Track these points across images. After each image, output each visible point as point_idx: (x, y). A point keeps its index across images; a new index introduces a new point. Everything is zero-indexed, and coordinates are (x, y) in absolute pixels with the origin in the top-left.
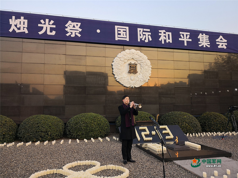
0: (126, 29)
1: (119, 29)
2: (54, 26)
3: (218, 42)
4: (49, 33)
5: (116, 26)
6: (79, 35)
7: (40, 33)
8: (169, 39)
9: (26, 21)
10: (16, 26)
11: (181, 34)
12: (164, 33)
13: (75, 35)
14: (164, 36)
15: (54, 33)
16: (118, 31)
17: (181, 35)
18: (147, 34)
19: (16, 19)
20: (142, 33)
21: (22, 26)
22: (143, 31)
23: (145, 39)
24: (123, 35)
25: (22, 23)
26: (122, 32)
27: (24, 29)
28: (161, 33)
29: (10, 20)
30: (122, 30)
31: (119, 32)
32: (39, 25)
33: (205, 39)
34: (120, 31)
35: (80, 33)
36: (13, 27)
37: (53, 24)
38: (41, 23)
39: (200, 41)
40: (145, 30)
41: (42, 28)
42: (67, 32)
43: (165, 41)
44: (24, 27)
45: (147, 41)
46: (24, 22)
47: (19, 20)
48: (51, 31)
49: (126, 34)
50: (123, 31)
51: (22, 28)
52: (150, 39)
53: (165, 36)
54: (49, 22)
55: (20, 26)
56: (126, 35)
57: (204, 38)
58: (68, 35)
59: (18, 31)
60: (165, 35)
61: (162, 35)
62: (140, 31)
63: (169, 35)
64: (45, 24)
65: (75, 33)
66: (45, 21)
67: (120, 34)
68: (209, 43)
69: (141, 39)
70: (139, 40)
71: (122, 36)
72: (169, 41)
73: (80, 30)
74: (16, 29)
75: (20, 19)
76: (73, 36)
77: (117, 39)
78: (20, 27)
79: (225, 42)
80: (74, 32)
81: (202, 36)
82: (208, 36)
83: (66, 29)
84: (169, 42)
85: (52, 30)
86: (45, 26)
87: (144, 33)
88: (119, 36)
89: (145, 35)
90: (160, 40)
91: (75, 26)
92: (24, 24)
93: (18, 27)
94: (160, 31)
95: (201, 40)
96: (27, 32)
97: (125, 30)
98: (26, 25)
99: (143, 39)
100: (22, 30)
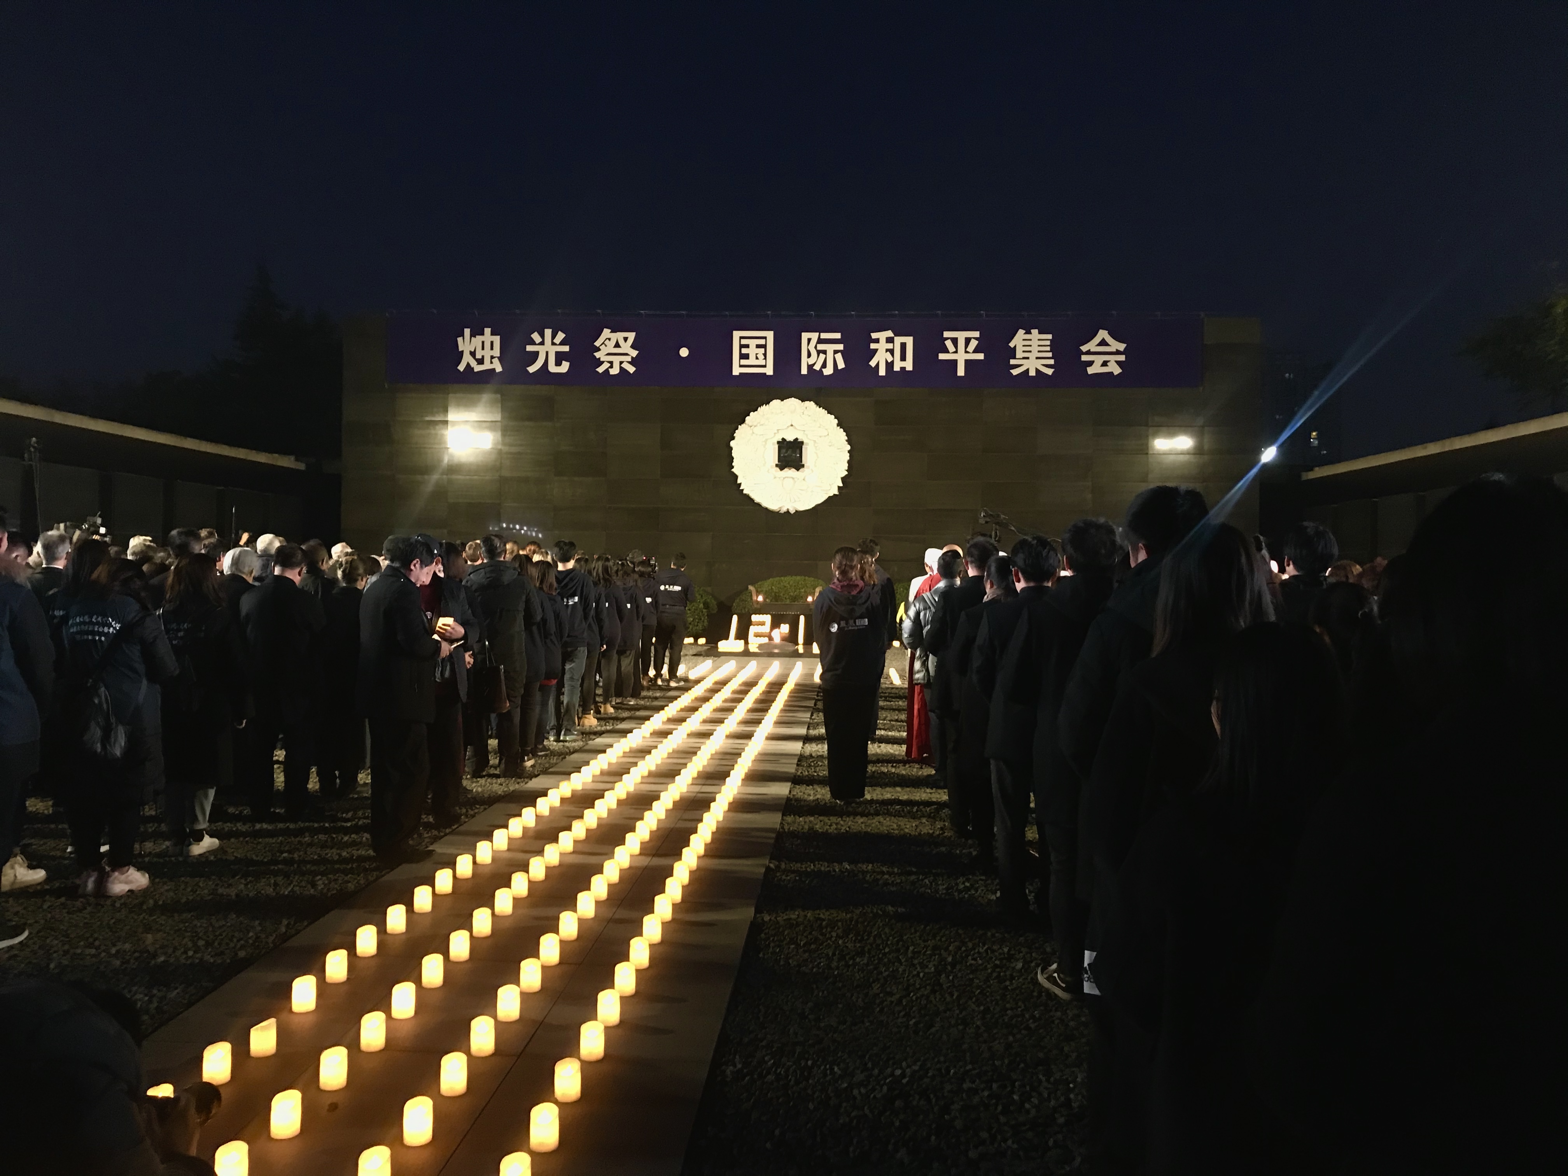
0: (765, 338)
1: (744, 342)
2: (566, 348)
3: (1088, 353)
4: (553, 368)
5: (735, 333)
6: (631, 369)
7: (532, 369)
8: (903, 358)
9: (497, 339)
10: (473, 354)
11: (947, 339)
12: (890, 340)
13: (621, 368)
14: (887, 350)
15: (565, 367)
16: (742, 346)
17: (949, 344)
18: (830, 348)
19: (473, 335)
20: (816, 347)
21: (487, 354)
22: (820, 341)
23: (824, 365)
24: (757, 358)
25: (487, 345)
26: (752, 351)
27: (491, 363)
28: (877, 341)
29: (460, 340)
30: (753, 343)
31: (744, 351)
32: (529, 348)
33: (1035, 349)
34: (747, 346)
35: (633, 362)
36: (467, 359)
37: (562, 343)
38: (533, 343)
39: (1014, 358)
40: (824, 336)
41: (536, 354)
42: (600, 363)
43: (890, 365)
44: (492, 357)
45: (828, 371)
46: (492, 343)
47: (479, 338)
48: (558, 363)
49: (765, 355)
50: (758, 346)
51: (487, 360)
52: (841, 365)
53: (891, 352)
54: (554, 336)
55: (483, 353)
56: (765, 358)
57: (1035, 343)
58: (601, 370)
59: (478, 368)
60: (890, 346)
61: (881, 347)
62: (809, 340)
63: (903, 346)
64: (542, 343)
65: (621, 363)
66: (542, 335)
67: (745, 357)
68: (1052, 362)
69: (810, 367)
70: (804, 371)
71: (752, 361)
72: (903, 364)
73: (634, 353)
74: (473, 363)
75: (483, 334)
76: (615, 371)
77: (736, 371)
78: (483, 357)
79: (1118, 353)
80: (616, 360)
81: (1028, 336)
82: (1050, 336)
83: (597, 355)
84: (903, 369)
85: (560, 358)
86: (542, 350)
87: (821, 347)
88: (744, 362)
89: (825, 352)
90: (873, 363)
91: (621, 342)
92: (492, 349)
93: (478, 356)
94: (874, 336)
95: (1019, 354)
96: (499, 369)
97: (762, 342)
98: (497, 352)
99: (817, 367)
100: (487, 366)
